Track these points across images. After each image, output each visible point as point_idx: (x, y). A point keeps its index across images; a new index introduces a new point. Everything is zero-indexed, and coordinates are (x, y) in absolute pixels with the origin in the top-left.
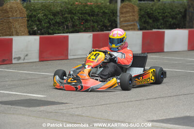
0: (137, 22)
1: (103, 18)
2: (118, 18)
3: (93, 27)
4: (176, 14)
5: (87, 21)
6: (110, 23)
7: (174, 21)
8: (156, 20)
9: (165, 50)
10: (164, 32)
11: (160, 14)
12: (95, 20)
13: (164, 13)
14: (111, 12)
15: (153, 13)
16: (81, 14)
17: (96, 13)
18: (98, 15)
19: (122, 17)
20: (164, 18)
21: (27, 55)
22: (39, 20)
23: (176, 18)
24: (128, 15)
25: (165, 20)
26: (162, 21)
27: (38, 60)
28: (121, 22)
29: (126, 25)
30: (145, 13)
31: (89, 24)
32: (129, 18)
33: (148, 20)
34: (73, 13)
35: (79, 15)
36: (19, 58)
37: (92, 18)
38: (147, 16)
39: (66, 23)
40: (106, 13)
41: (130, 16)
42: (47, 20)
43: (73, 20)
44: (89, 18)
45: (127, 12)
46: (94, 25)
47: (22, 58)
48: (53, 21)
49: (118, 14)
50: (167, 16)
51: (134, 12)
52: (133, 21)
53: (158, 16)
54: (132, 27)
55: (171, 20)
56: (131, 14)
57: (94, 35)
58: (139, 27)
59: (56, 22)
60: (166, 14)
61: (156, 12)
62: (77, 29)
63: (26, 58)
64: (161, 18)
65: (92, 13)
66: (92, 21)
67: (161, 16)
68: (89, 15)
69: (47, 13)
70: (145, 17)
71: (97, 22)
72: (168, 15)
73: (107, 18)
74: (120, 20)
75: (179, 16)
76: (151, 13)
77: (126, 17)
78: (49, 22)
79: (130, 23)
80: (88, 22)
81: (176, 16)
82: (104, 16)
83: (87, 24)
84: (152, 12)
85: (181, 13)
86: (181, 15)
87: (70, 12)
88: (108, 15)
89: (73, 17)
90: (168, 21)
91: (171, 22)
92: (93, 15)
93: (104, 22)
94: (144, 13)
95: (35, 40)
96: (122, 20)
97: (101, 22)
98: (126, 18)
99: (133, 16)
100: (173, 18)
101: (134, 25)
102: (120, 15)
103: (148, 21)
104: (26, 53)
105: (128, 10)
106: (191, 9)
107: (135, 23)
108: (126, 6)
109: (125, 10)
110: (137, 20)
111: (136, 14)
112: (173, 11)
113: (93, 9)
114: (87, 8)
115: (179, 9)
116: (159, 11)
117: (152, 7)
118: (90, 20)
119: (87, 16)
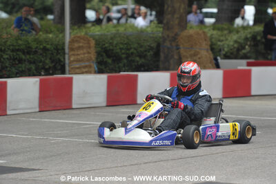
0: (93, 62)
1: (43, 57)
2: (67, 56)
3: (29, 70)
4: (146, 51)
5: (21, 61)
6: (53, 64)
7: (143, 60)
8: (117, 59)
9: (139, 102)
10: (137, 76)
11: (123, 51)
12: (32, 60)
13: (128, 49)
14: (54, 49)
15: (113, 50)
16: (12, 51)
17: (34, 50)
18: (36, 52)
19: (73, 55)
20: (127, 58)
23: (145, 57)
24: (82, 52)
25: (130, 59)
26: (125, 61)
28: (71, 62)
29: (77, 66)
30: (102, 48)
31: (23, 67)
32: (83, 56)
33: (106, 59)
34: (1, 50)
35: (9, 52)
37: (28, 57)
38: (104, 54)
40: (48, 50)
41: (84, 54)
43: (2, 60)
44: (23, 57)
45: (79, 48)
46: (31, 68)
49: (67, 51)
50: (132, 53)
51: (90, 47)
52: (88, 61)
53: (120, 54)
54: (86, 70)
55: (138, 59)
57: (41, 81)
58: (96, 69)
60: (132, 50)
61: (118, 47)
64: (124, 56)
65: (28, 50)
66: (28, 61)
67: (123, 54)
68: (24, 53)
70: (102, 56)
71: (34, 63)
72: (135, 51)
73: (49, 56)
74: (69, 59)
75: (149, 54)
76: (110, 50)
77: (78, 55)
79: (83, 64)
80: (22, 64)
81: (145, 53)
82: (44, 54)
83: (20, 65)
84: (111, 47)
85: (151, 48)
86: (151, 53)
88: (50, 52)
89: (2, 56)
90: (134, 61)
91: (138, 62)
92: (29, 53)
93: (44, 62)
94: (100, 49)
96: (72, 59)
97: (41, 61)
98: (79, 57)
99: (89, 53)
100: (140, 56)
101: (90, 66)
102: (69, 52)
103: (106, 61)
105: (81, 44)
106: (167, 44)
107: (92, 64)
108: (78, 39)
109: (76, 45)
110: (94, 59)
111: (93, 51)
112: (141, 47)
113: (29, 43)
114: (20, 42)
115: (148, 44)
116: (121, 46)
117: (111, 41)
118: (25, 61)
119: (20, 53)
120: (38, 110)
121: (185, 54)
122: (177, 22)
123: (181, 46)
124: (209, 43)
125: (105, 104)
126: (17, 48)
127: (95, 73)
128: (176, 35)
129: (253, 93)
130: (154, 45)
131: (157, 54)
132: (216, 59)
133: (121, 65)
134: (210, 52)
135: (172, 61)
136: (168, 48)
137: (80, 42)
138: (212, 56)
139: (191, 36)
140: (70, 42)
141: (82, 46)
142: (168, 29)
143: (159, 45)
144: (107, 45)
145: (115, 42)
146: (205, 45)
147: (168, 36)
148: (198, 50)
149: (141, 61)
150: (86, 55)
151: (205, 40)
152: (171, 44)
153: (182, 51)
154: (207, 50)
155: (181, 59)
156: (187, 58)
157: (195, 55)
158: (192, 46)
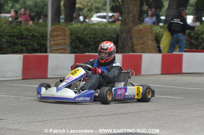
0: (68, 46)
1: (32, 41)
2: (48, 41)
3: (21, 50)
5: (15, 44)
6: (39, 47)
11: (91, 39)
13: (96, 39)
14: (40, 36)
15: (84, 38)
16: (9, 36)
17: (25, 36)
18: (26, 38)
19: (53, 40)
20: (94, 44)
24: (59, 38)
26: (93, 47)
28: (51, 46)
29: (56, 48)
30: (76, 37)
31: (17, 48)
33: (79, 45)
35: (7, 37)
37: (21, 41)
38: (78, 41)
40: (36, 37)
41: (61, 40)
43: (1, 42)
44: (17, 41)
46: (23, 49)
49: (49, 37)
50: (98, 41)
51: (65, 35)
52: (63, 45)
53: (89, 41)
54: (61, 52)
56: (62, 38)
57: (24, 57)
58: (70, 51)
61: (88, 37)
64: (92, 43)
65: (21, 36)
66: (21, 44)
67: (92, 41)
68: (18, 38)
70: (76, 42)
71: (25, 45)
73: (37, 41)
74: (50, 43)
76: (82, 38)
77: (56, 40)
79: (60, 47)
82: (33, 40)
83: (15, 47)
84: (83, 36)
89: (1, 40)
92: (21, 38)
93: (33, 45)
94: (74, 37)
96: (52, 43)
97: (29, 46)
98: (57, 42)
99: (64, 39)
101: (65, 49)
105: (59, 33)
106: (124, 35)
107: (66, 47)
108: (57, 29)
109: (55, 33)
110: (68, 44)
111: (68, 37)
112: (105, 37)
113: (21, 31)
114: (15, 30)
115: (110, 35)
116: (90, 36)
117: (83, 32)
118: (18, 44)
119: (15, 38)
120: (21, 78)
121: (136, 43)
122: (131, 19)
123: (134, 37)
124: (155, 35)
126: (13, 34)
128: (130, 29)
129: (184, 71)
130: (114, 36)
132: (159, 47)
133: (90, 49)
134: (155, 42)
135: (127, 48)
136: (125, 38)
137: (58, 31)
138: (156, 45)
139: (141, 30)
140: (51, 31)
141: (60, 34)
142: (125, 25)
143: (118, 36)
144: (79, 35)
145: (86, 33)
146: (151, 37)
147: (125, 30)
148: (146, 40)
150: (62, 41)
151: (152, 33)
152: (126, 35)
153: (134, 40)
154: (153, 41)
155: (133, 46)
156: (138, 45)
157: (143, 44)
158: (141, 37)
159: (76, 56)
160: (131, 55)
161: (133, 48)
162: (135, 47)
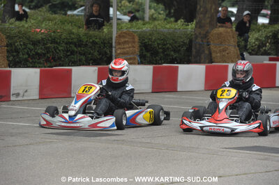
0: (137, 55)
1: (92, 50)
2: (114, 49)
3: (80, 60)
4: (179, 46)
5: (73, 53)
7: (177, 55)
8: (155, 53)
9: (179, 90)
10: (177, 67)
11: (160, 46)
13: (165, 45)
14: (102, 43)
15: (151, 45)
16: (66, 44)
17: (84, 43)
18: (86, 45)
19: (120, 48)
20: (164, 50)
21: (26, 91)
22: (17, 51)
23: (180, 50)
24: (127, 46)
26: (162, 55)
27: (37, 97)
28: (117, 54)
30: (142, 43)
32: (128, 50)
33: (145, 53)
34: (57, 43)
35: (64, 45)
36: (18, 95)
37: (79, 49)
38: (144, 49)
39: (49, 55)
40: (97, 43)
41: (129, 47)
42: (26, 51)
43: (58, 51)
44: (75, 49)
45: (125, 42)
46: (82, 59)
47: (21, 94)
48: (33, 52)
49: (114, 44)
50: (168, 48)
51: (134, 42)
52: (133, 54)
53: (157, 48)
55: (172, 53)
56: (130, 45)
57: (99, 69)
58: (139, 60)
59: (37, 54)
60: (168, 46)
61: (156, 43)
62: (61, 62)
63: (25, 94)
64: (161, 50)
65: (79, 43)
66: (80, 53)
67: (160, 48)
68: (75, 46)
69: (26, 41)
71: (84, 54)
72: (170, 47)
73: (97, 49)
74: (116, 52)
76: (149, 45)
77: (123, 48)
78: (28, 53)
79: (128, 57)
80: (74, 55)
81: (179, 48)
82: (93, 47)
84: (150, 43)
85: (185, 44)
86: (185, 48)
87: (54, 41)
88: (98, 45)
89: (58, 48)
90: (167, 55)
91: (172, 56)
92: (80, 46)
93: (92, 54)
95: (36, 73)
96: (118, 52)
97: (89, 54)
98: (125, 50)
99: (133, 47)
100: (174, 51)
101: (134, 59)
102: (116, 46)
103: (145, 55)
104: (26, 88)
105: (127, 39)
106: (199, 40)
107: (136, 57)
108: (124, 35)
109: (122, 40)
110: (137, 52)
111: (137, 45)
112: (176, 42)
113: (80, 37)
114: (73, 36)
115: (182, 40)
116: (159, 42)
117: (150, 37)
118: (77, 52)
119: (73, 46)
121: (215, 49)
122: (208, 20)
123: (212, 42)
124: (237, 40)
125: (151, 91)
126: (70, 41)
127: (139, 64)
128: (207, 32)
129: (277, 84)
130: (187, 41)
131: (189, 49)
134: (237, 48)
135: (203, 56)
136: (200, 44)
137: (126, 37)
138: (239, 53)
139: (221, 33)
140: (116, 37)
141: (128, 41)
142: (200, 27)
143: (191, 41)
144: (146, 41)
145: (154, 38)
146: (233, 42)
147: (200, 33)
148: (227, 46)
149: (175, 55)
150: (131, 49)
151: (233, 37)
152: (202, 41)
153: (212, 47)
154: (235, 46)
155: (210, 54)
156: (217, 53)
157: (224, 50)
158: (221, 43)
159: (154, 68)
160: (215, 66)
161: (211, 56)
162: (214, 55)
